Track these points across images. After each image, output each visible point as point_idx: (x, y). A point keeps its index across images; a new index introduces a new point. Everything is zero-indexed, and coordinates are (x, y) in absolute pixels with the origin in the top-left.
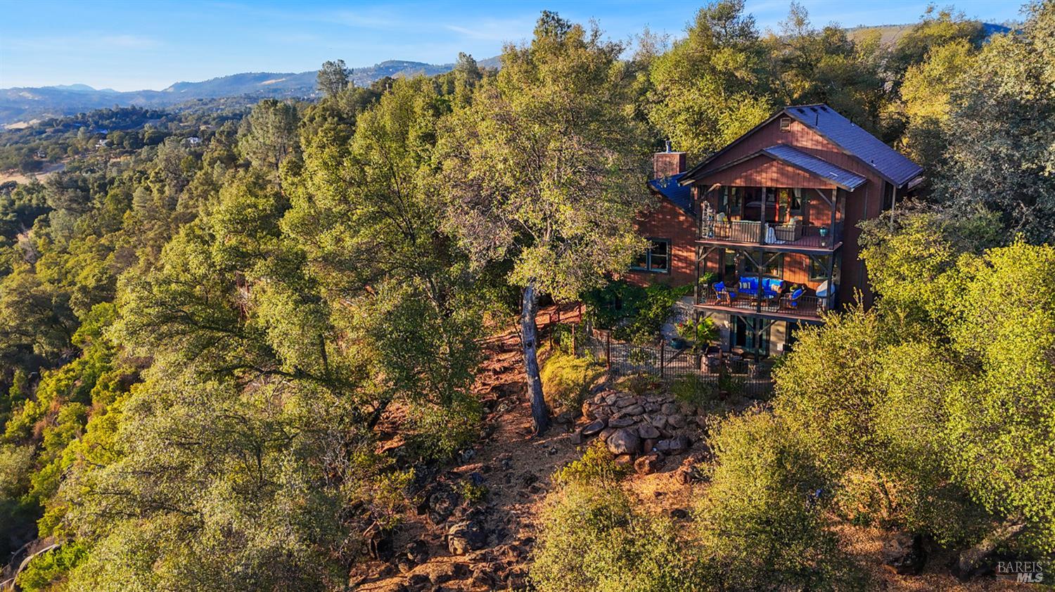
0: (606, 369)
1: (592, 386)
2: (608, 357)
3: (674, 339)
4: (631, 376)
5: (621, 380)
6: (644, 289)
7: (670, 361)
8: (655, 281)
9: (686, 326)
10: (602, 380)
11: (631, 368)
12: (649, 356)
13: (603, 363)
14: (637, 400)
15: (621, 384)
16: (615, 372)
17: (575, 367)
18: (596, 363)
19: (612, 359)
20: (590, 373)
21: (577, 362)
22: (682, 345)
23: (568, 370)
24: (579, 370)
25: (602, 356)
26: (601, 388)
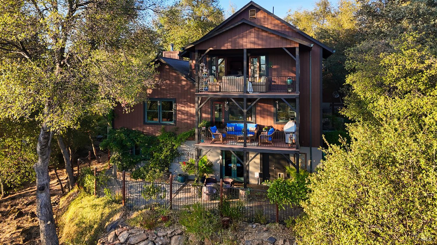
0: (122, 205)
1: (107, 224)
2: (124, 195)
3: (180, 175)
4: (144, 211)
5: (134, 215)
6: (156, 137)
7: (177, 192)
8: (164, 130)
9: (188, 164)
10: (116, 217)
11: (144, 202)
12: (159, 190)
13: (119, 200)
14: (148, 235)
15: (134, 219)
16: (129, 208)
17: (95, 206)
18: (113, 201)
19: (128, 195)
20: (107, 211)
21: (97, 201)
22: (185, 179)
23: (88, 209)
24: (98, 209)
25: (119, 194)
26: (114, 226)
